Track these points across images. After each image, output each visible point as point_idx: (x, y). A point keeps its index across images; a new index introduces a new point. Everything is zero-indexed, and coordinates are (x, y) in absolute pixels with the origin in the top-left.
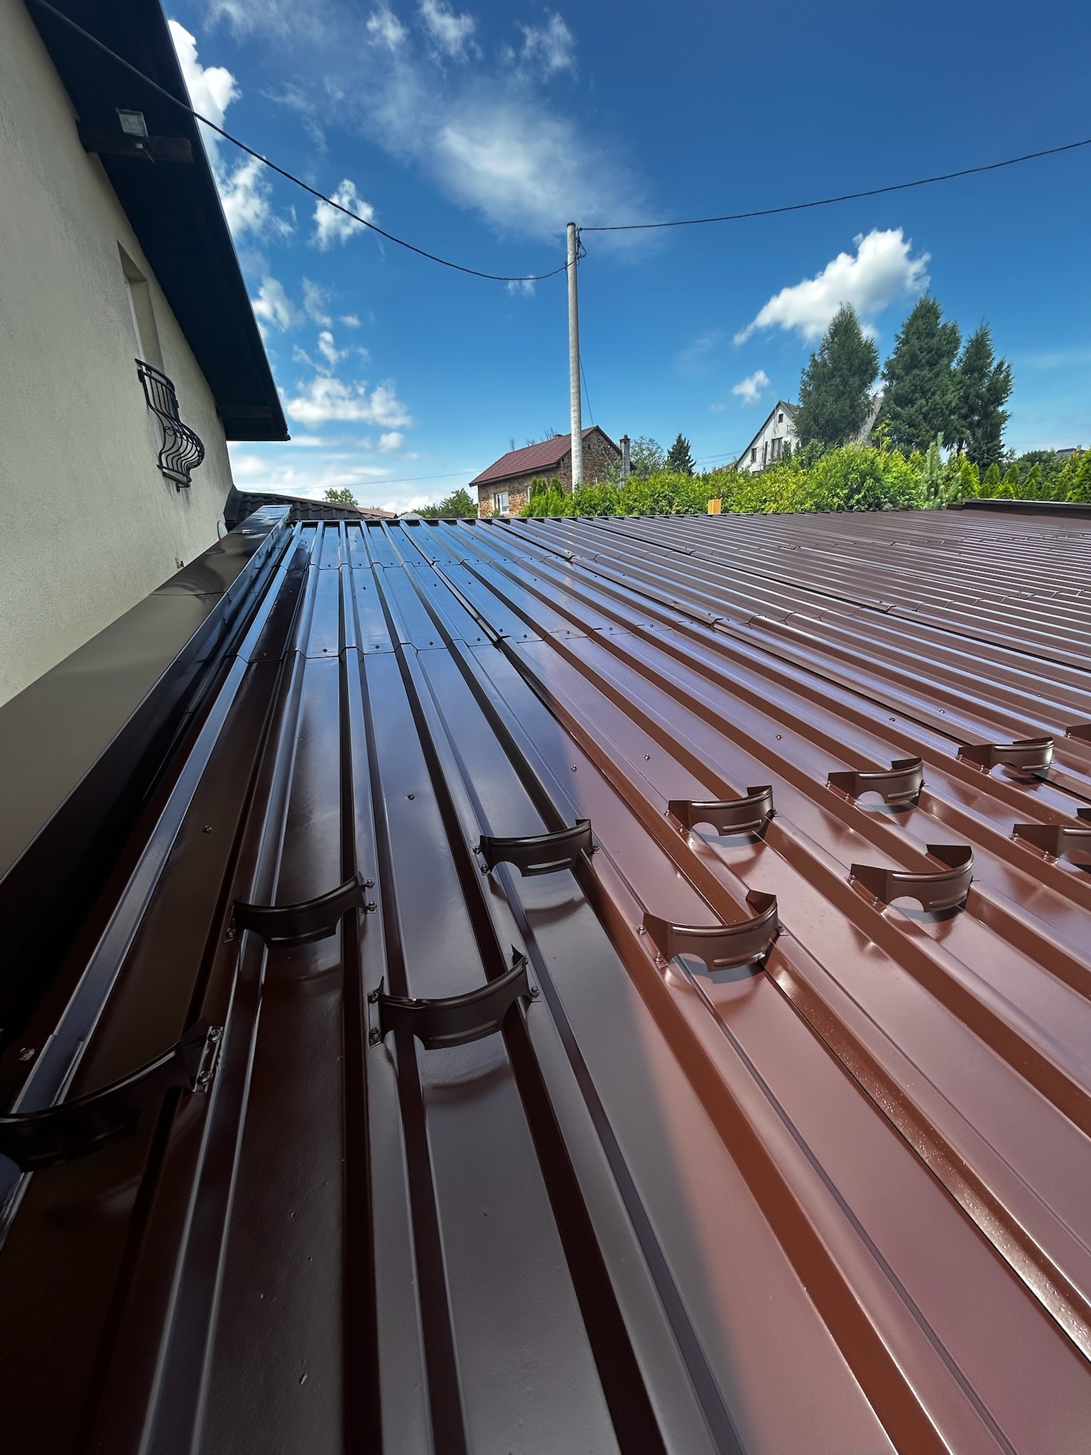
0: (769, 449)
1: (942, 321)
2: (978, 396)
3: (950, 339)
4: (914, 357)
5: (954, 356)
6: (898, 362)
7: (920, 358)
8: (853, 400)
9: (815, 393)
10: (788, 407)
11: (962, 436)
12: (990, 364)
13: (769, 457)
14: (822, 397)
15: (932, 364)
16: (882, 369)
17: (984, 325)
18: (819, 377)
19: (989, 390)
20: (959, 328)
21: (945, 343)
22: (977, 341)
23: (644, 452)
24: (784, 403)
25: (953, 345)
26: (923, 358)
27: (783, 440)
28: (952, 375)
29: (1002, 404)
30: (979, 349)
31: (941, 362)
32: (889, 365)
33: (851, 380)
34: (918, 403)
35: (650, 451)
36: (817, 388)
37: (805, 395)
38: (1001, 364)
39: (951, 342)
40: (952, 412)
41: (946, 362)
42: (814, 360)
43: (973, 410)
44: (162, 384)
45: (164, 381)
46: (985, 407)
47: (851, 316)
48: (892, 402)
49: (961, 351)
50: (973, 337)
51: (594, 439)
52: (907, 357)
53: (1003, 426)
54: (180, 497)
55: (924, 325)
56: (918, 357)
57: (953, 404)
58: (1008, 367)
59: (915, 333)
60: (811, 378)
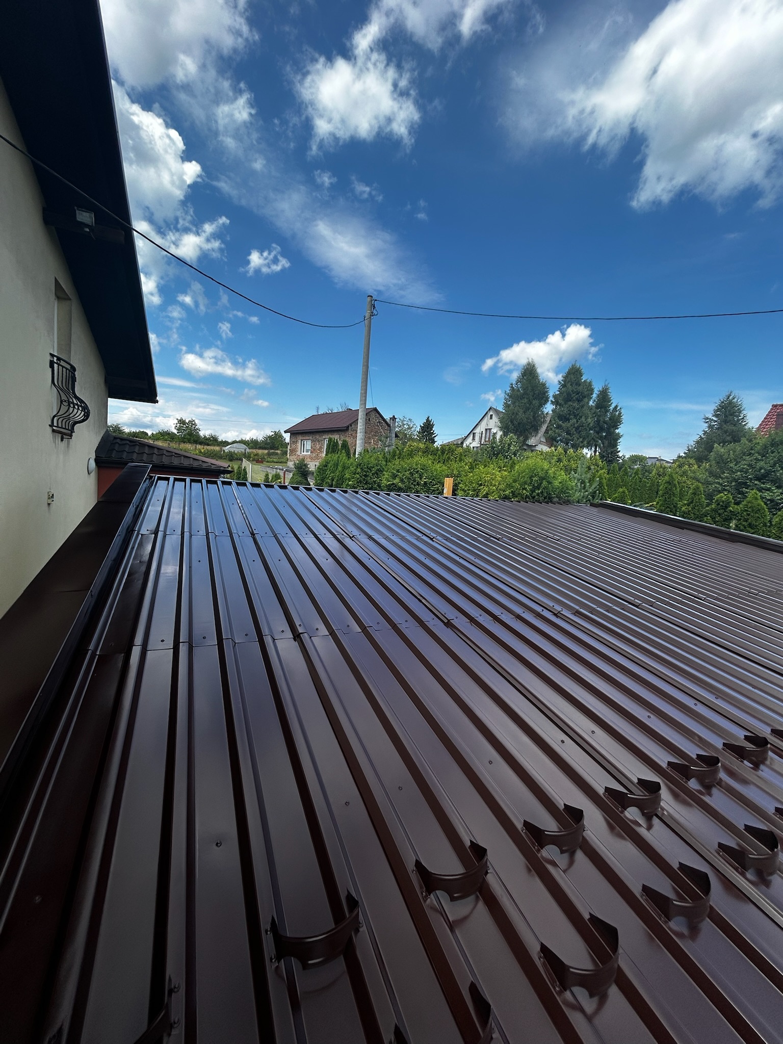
0: (484, 435)
1: (584, 378)
2: (605, 422)
3: (589, 389)
4: (569, 394)
5: (591, 398)
6: (560, 396)
7: (572, 396)
8: (535, 413)
9: (512, 405)
10: (496, 411)
11: (597, 443)
12: (610, 405)
13: (483, 438)
14: (516, 409)
15: (579, 401)
16: (551, 398)
17: (607, 384)
18: (514, 396)
19: (610, 419)
20: (593, 383)
21: (586, 390)
22: (603, 391)
23: (405, 426)
24: (494, 408)
25: (590, 392)
26: (574, 396)
27: (492, 430)
28: (591, 408)
29: (618, 429)
30: (604, 397)
31: (584, 400)
32: (554, 396)
33: (534, 402)
34: (572, 422)
35: (409, 426)
36: (514, 403)
37: (506, 406)
38: (616, 407)
39: (589, 390)
40: (591, 429)
41: (587, 401)
42: (512, 387)
43: (602, 429)
44: (67, 369)
45: (69, 367)
46: (609, 429)
47: (534, 366)
48: (556, 418)
49: (594, 396)
50: (601, 389)
51: (373, 414)
52: (565, 394)
53: (619, 441)
54: (62, 445)
55: (574, 378)
56: (571, 395)
57: (591, 425)
58: (620, 409)
59: (569, 382)
60: (510, 397)
